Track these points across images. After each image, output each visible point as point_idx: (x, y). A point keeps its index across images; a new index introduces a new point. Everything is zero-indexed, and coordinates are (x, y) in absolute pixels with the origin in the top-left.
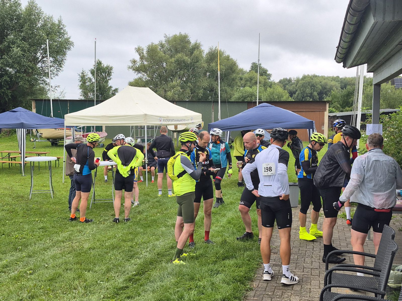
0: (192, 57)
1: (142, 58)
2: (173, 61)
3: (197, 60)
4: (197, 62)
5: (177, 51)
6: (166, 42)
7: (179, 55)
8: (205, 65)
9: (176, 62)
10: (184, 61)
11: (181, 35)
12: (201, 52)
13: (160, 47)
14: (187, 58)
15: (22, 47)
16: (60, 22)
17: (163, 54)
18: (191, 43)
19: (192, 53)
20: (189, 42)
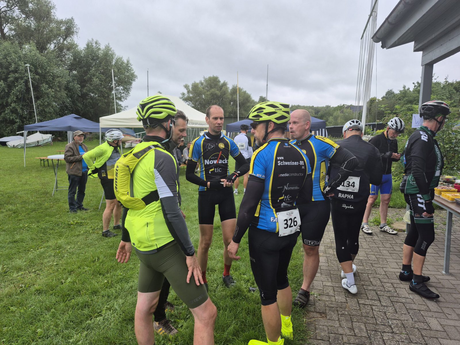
0: (221, 91)
1: (188, 92)
2: (209, 94)
3: (224, 93)
4: (225, 94)
5: (211, 87)
6: (204, 81)
7: (213, 90)
8: (230, 97)
9: (210, 94)
10: (216, 94)
11: (214, 77)
12: (227, 88)
13: (200, 85)
14: (218, 92)
15: (100, 78)
16: (128, 61)
17: (202, 90)
18: (220, 82)
19: (221, 89)
20: (219, 82)
